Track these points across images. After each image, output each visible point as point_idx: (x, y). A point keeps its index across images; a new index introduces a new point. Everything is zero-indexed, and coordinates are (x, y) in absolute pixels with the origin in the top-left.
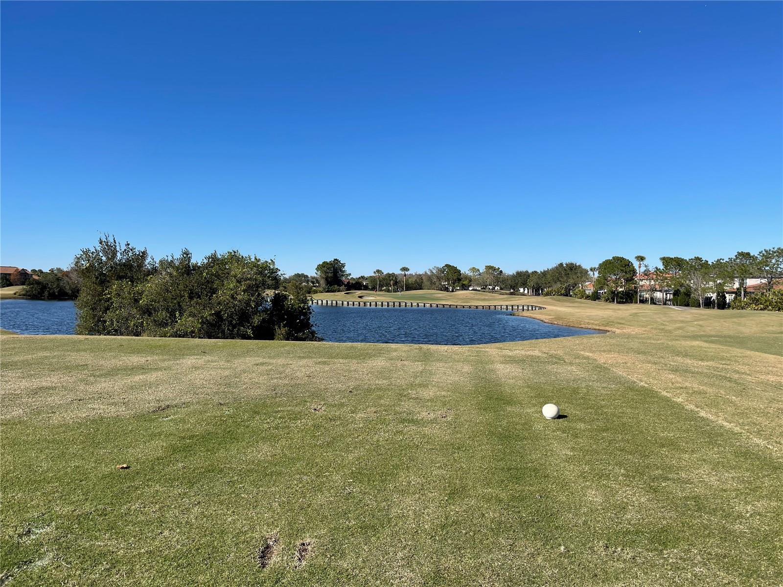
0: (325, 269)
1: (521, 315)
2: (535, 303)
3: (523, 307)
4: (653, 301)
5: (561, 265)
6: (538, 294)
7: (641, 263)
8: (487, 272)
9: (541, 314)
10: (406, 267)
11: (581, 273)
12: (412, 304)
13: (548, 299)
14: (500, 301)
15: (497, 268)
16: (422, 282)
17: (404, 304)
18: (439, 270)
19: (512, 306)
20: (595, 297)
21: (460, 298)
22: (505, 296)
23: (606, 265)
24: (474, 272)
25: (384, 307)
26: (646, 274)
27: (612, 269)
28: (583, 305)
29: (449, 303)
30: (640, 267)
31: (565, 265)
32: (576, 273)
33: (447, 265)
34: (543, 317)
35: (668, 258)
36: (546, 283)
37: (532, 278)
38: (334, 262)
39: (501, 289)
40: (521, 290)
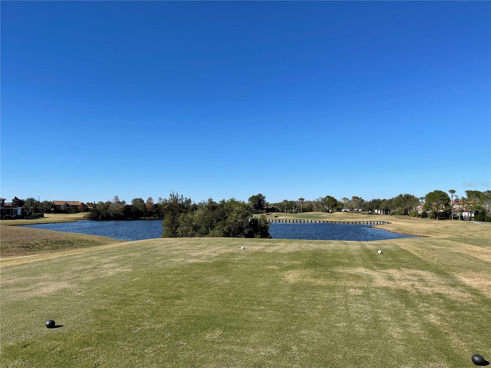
0: (254, 200)
1: (376, 227)
2: (385, 220)
3: (377, 222)
4: (462, 218)
5: (401, 195)
6: (387, 214)
7: (453, 194)
8: (353, 201)
9: (388, 227)
10: (302, 198)
11: (414, 200)
12: (308, 221)
13: (393, 217)
14: (362, 218)
15: (360, 198)
16: (312, 207)
17: (303, 221)
18: (323, 199)
19: (371, 222)
20: (424, 215)
21: (337, 217)
22: (366, 215)
23: (430, 196)
24: (345, 200)
25: (291, 223)
26: (457, 201)
27: (434, 198)
28: (415, 221)
29: (331, 220)
30: (452, 197)
31: (403, 196)
32: (411, 201)
33: (328, 196)
34: (390, 229)
35: (470, 191)
36: (391, 207)
37: (383, 204)
38: (258, 195)
39: (363, 211)
40: (376, 211)
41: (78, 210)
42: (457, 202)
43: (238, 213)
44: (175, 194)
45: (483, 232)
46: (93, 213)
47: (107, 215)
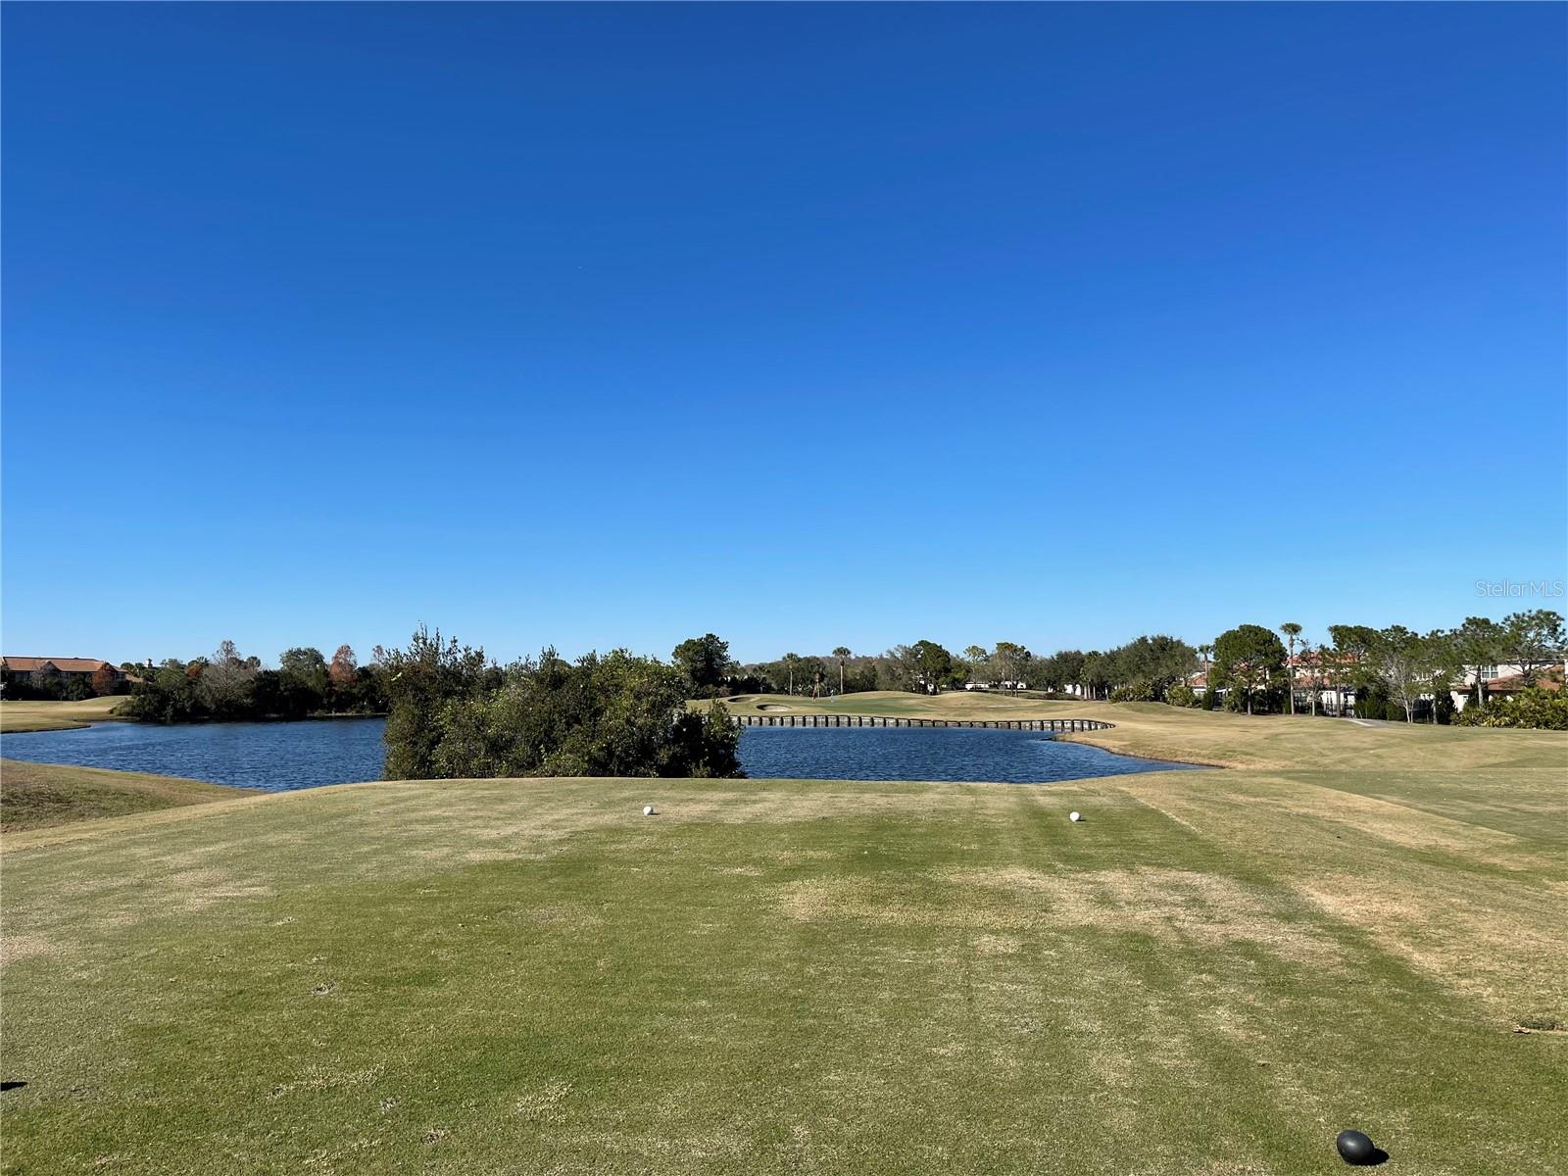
0: (691, 653)
1: (1068, 739)
2: (1098, 715)
3: (1073, 724)
4: (1321, 710)
5: (1143, 640)
6: (1101, 697)
7: (1294, 637)
8: (999, 656)
9: (1106, 737)
10: (844, 647)
11: (1183, 655)
12: (861, 720)
13: (1119, 707)
14: (1027, 711)
15: (1020, 647)
16: (875, 676)
17: (846, 719)
18: (906, 652)
19: (1052, 722)
20: (1212, 702)
21: (952, 707)
22: (1038, 702)
23: (1227, 641)
24: (975, 655)
25: (807, 727)
26: (1305, 657)
27: (1240, 649)
28: (1185, 718)
29: (932, 718)
30: (1292, 645)
31: (1150, 641)
32: (1172, 657)
33: (922, 643)
34: (1109, 743)
35: (1343, 627)
36: (1115, 675)
37: (1090, 666)
38: (706, 639)
39: (1029, 687)
40: (1069, 689)
41: (90, 687)
42: (1304, 660)
43: (638, 697)
44: (431, 636)
45: (1379, 751)
46: (144, 699)
47: (193, 705)
